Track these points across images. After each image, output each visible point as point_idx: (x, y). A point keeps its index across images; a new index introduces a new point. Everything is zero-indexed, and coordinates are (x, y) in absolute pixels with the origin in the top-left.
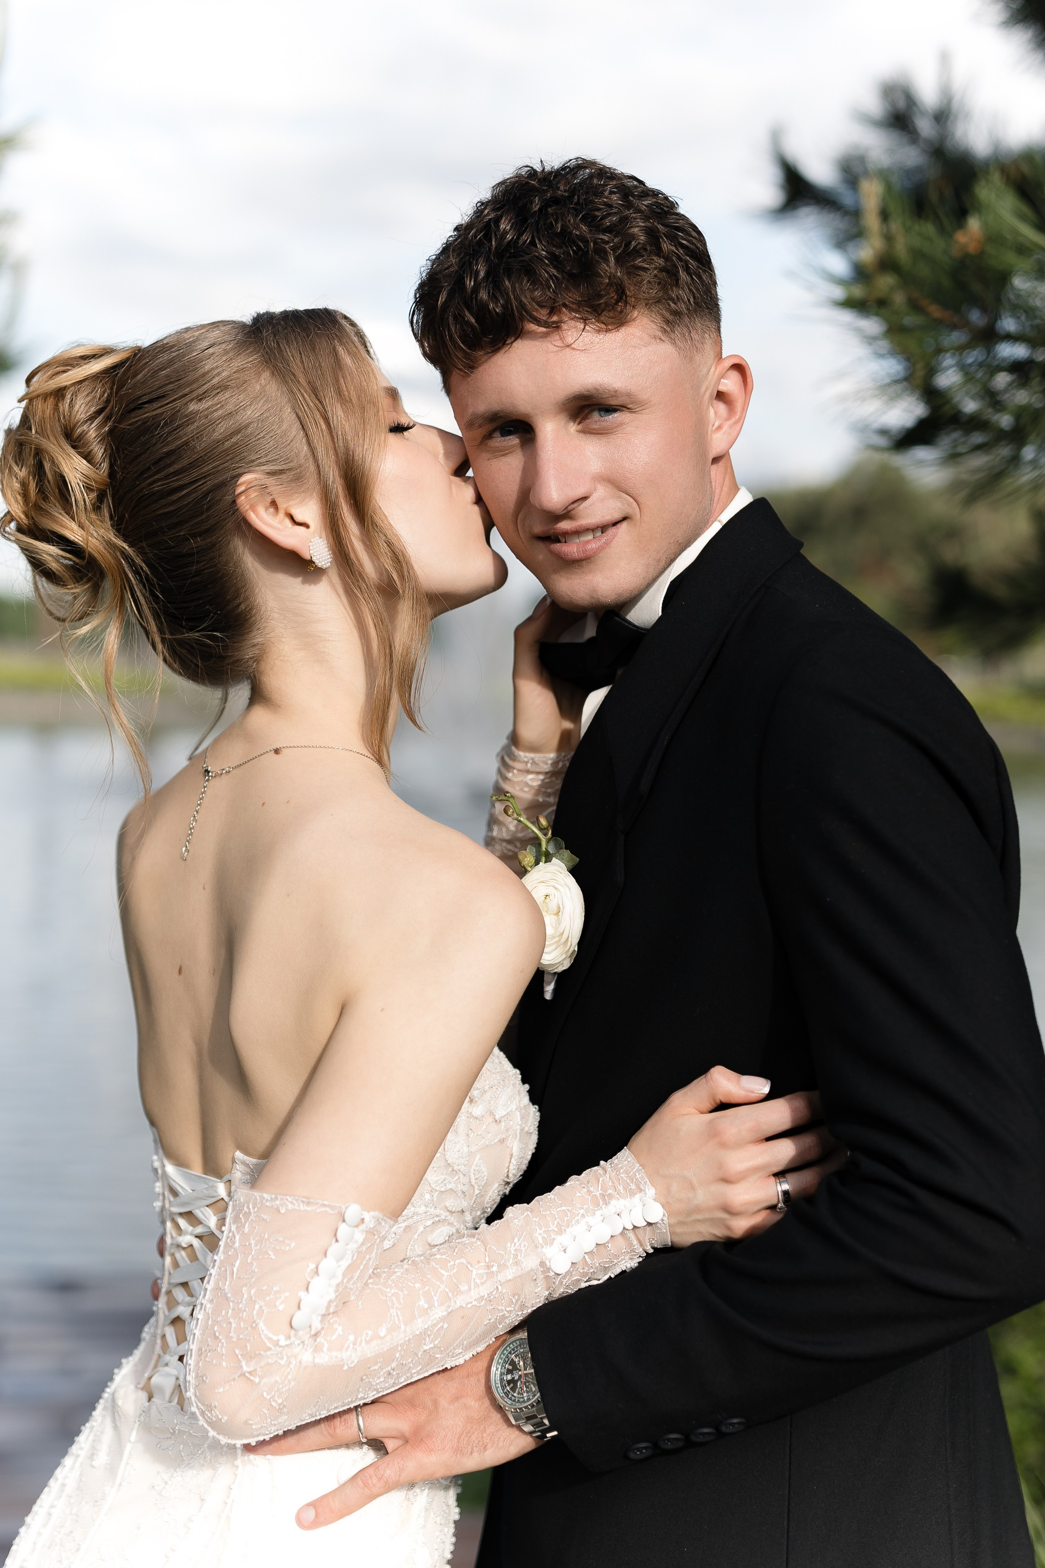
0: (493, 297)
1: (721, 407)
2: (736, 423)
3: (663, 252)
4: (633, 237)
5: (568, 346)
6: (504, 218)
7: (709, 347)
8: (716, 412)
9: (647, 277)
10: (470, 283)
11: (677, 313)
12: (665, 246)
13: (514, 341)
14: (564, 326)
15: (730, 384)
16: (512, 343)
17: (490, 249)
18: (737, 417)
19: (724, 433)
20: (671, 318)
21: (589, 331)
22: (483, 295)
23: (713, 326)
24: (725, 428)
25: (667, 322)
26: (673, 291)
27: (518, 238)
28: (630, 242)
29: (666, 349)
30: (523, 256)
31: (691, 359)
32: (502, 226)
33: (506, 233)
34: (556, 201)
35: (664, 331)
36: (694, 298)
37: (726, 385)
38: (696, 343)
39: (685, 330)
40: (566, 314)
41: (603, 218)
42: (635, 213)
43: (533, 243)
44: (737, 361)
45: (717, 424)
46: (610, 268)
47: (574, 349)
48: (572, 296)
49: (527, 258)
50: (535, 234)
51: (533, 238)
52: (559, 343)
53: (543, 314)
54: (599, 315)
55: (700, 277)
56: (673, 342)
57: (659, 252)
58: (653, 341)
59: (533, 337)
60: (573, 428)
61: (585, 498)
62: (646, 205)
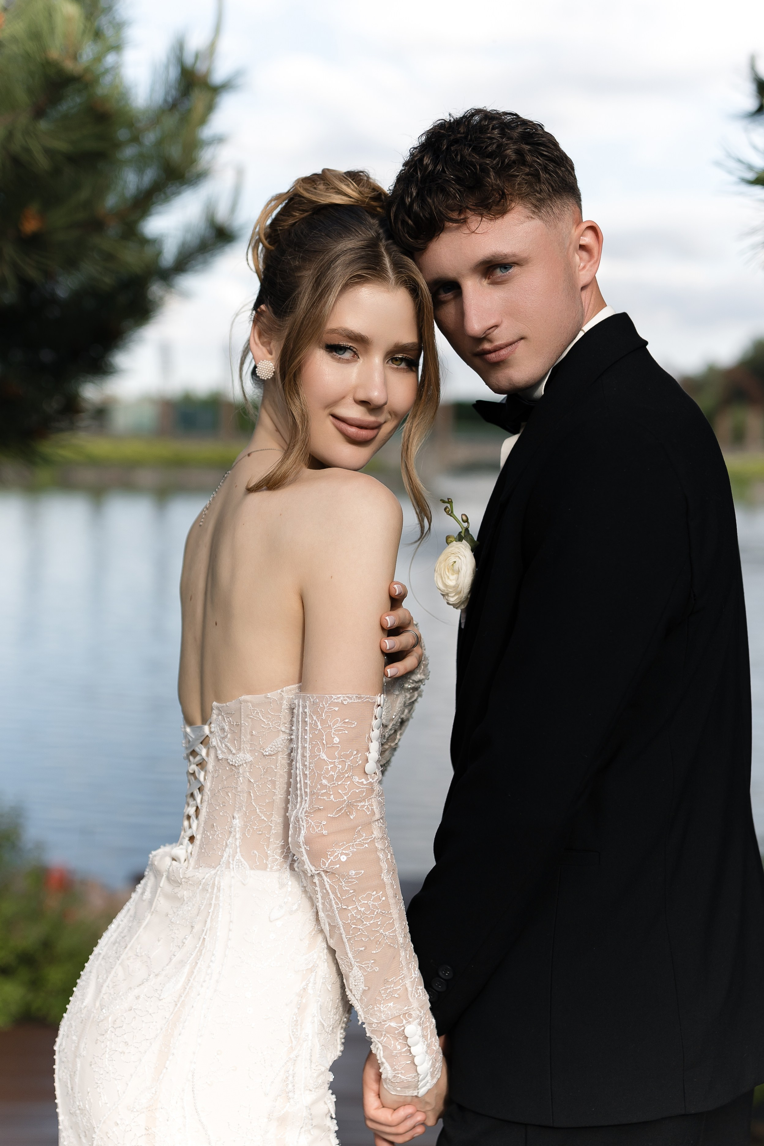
0: (422, 208)
1: (584, 254)
2: (595, 263)
3: (527, 162)
4: (506, 156)
5: (473, 232)
6: (425, 157)
7: (568, 215)
8: (579, 259)
9: (519, 179)
10: (409, 198)
11: (539, 200)
12: (529, 157)
13: (440, 233)
14: (469, 221)
15: (588, 239)
16: (439, 235)
18: (595, 259)
19: (587, 270)
20: (537, 203)
21: (485, 221)
23: (571, 202)
24: (588, 267)
25: (536, 206)
26: (537, 186)
27: (434, 169)
28: (505, 160)
29: (537, 223)
30: (437, 180)
31: (556, 227)
32: (425, 162)
33: (427, 166)
34: (456, 141)
35: (534, 212)
36: (552, 187)
37: (585, 240)
38: (558, 215)
39: (548, 209)
40: (469, 214)
41: (486, 148)
42: (507, 141)
43: (443, 171)
44: (589, 224)
45: (582, 265)
46: (492, 179)
47: (477, 233)
48: (471, 202)
49: (440, 181)
50: (444, 166)
51: (443, 169)
52: (467, 231)
53: (455, 215)
54: (490, 210)
55: (557, 173)
56: (541, 218)
57: (524, 163)
58: (527, 220)
59: (450, 230)
60: (485, 282)
61: (496, 326)
62: (518, 133)
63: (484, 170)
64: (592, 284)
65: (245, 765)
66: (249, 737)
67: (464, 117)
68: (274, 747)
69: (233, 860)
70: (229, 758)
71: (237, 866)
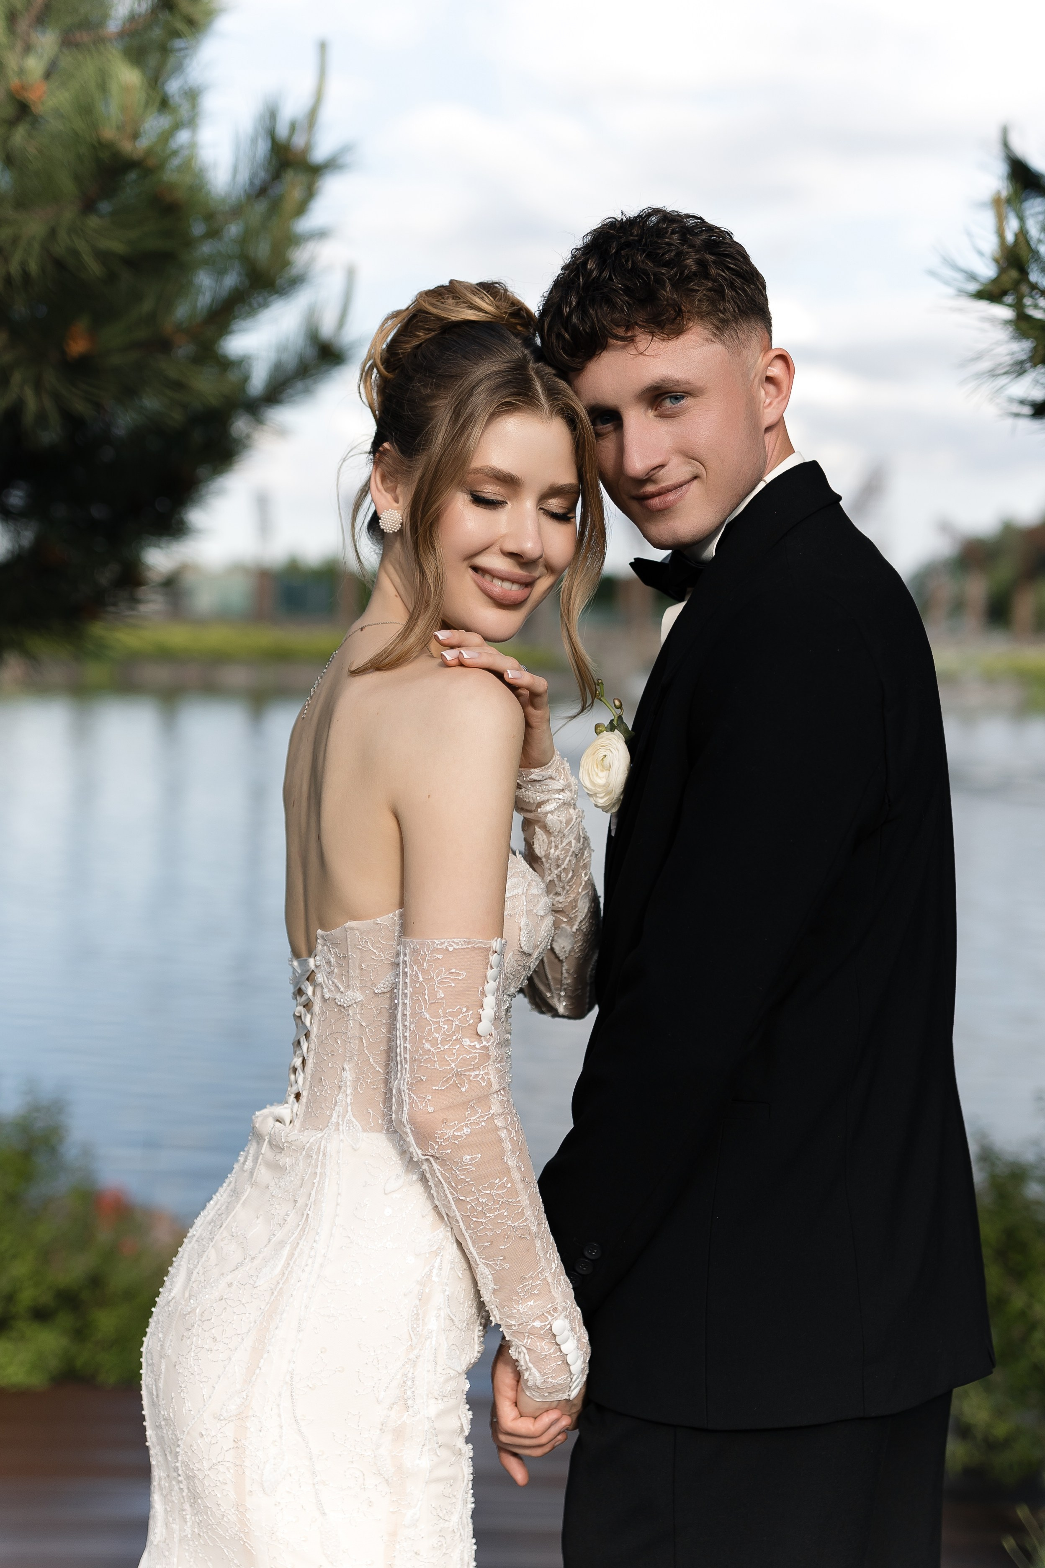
0: (582, 320)
1: (771, 388)
2: (783, 399)
3: (711, 275)
4: (686, 266)
5: (641, 353)
6: (590, 261)
7: (755, 343)
8: (765, 394)
9: (699, 296)
10: (566, 310)
11: (723, 321)
12: (713, 270)
13: (602, 352)
14: (637, 339)
15: (777, 370)
16: (600, 353)
17: (579, 284)
18: (784, 395)
19: (774, 408)
20: (720, 325)
21: (656, 341)
22: (575, 319)
23: (759, 326)
24: (774, 403)
25: (717, 328)
26: (720, 304)
27: (600, 276)
28: (684, 272)
29: (717, 348)
30: (602, 289)
31: (739, 354)
32: (589, 267)
33: (592, 271)
34: (628, 245)
35: (715, 335)
36: (739, 307)
37: (773, 371)
38: (743, 341)
39: (733, 332)
40: (638, 331)
41: (664, 254)
42: (688, 248)
43: (610, 278)
44: (779, 353)
45: (768, 401)
46: (667, 292)
47: (646, 355)
48: (641, 317)
49: (605, 290)
50: (612, 272)
51: (610, 277)
52: (634, 352)
53: (621, 332)
54: (662, 328)
55: (744, 291)
56: (723, 342)
57: (706, 276)
58: (707, 343)
59: (615, 348)
60: (651, 414)
61: (662, 466)
62: (701, 240)
63: (659, 281)
64: (778, 426)
65: (355, 1006)
66: (358, 971)
67: (639, 216)
68: (387, 983)
69: (343, 1121)
70: (337, 997)
71: (347, 1128)
